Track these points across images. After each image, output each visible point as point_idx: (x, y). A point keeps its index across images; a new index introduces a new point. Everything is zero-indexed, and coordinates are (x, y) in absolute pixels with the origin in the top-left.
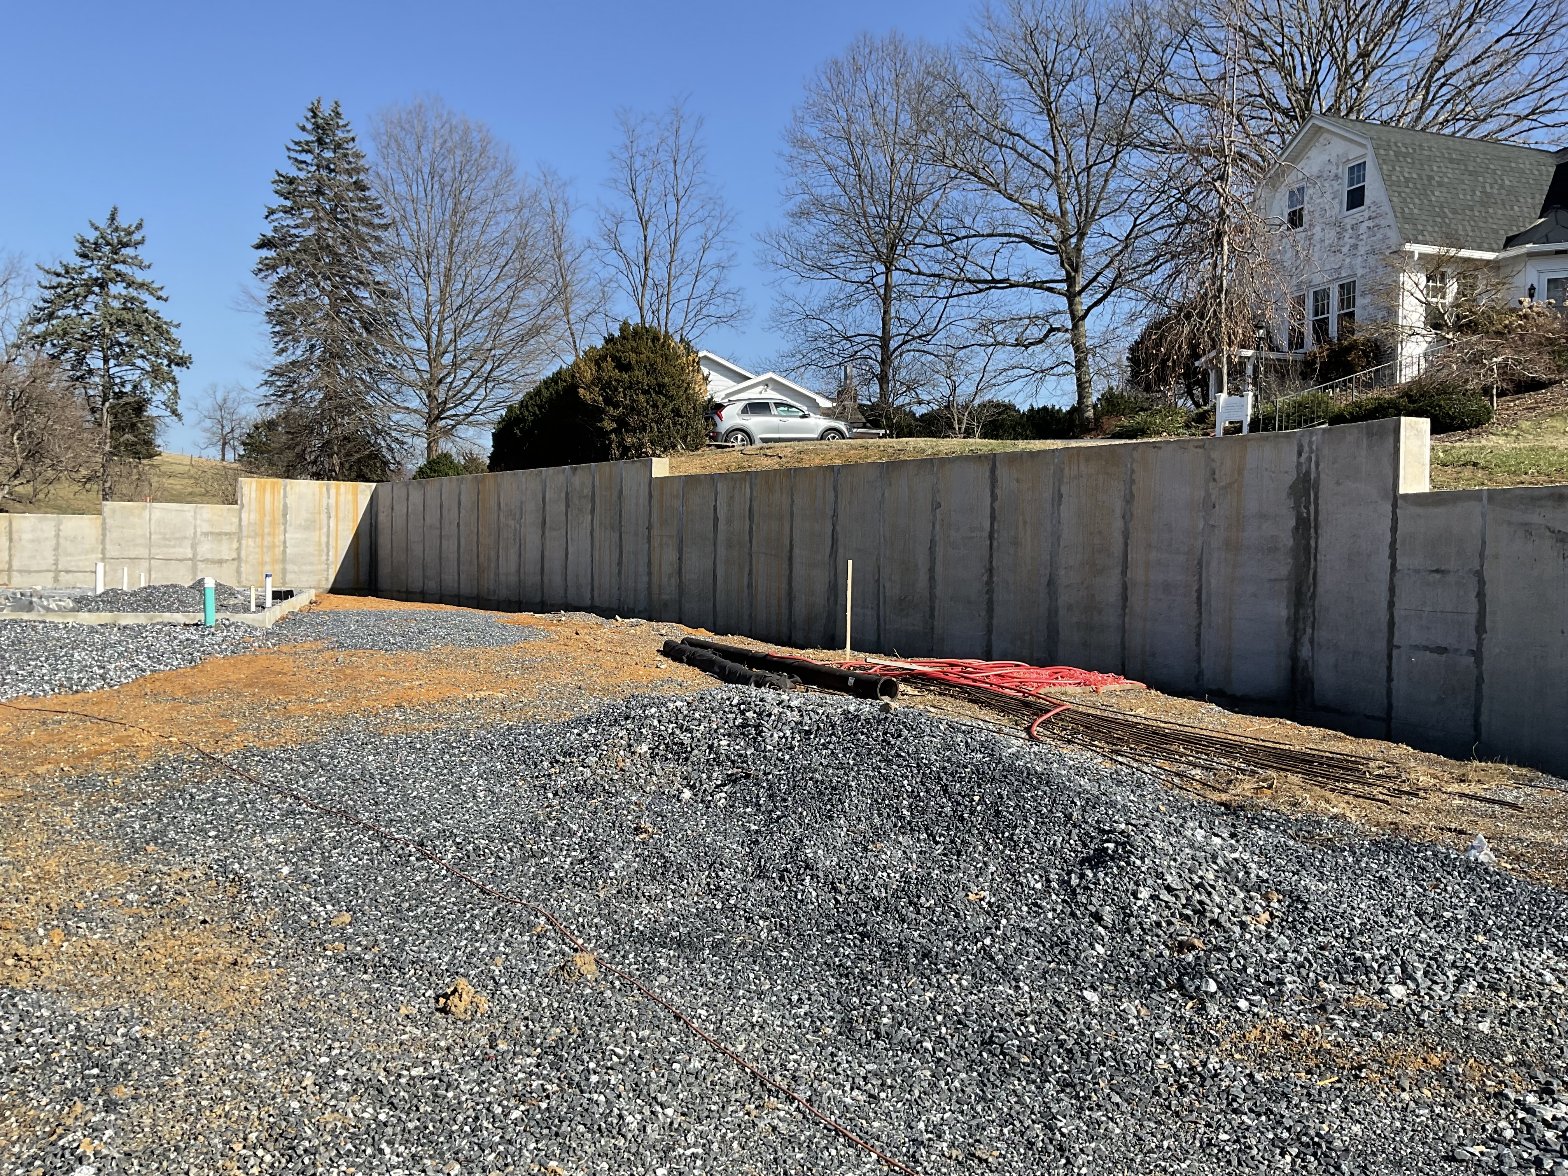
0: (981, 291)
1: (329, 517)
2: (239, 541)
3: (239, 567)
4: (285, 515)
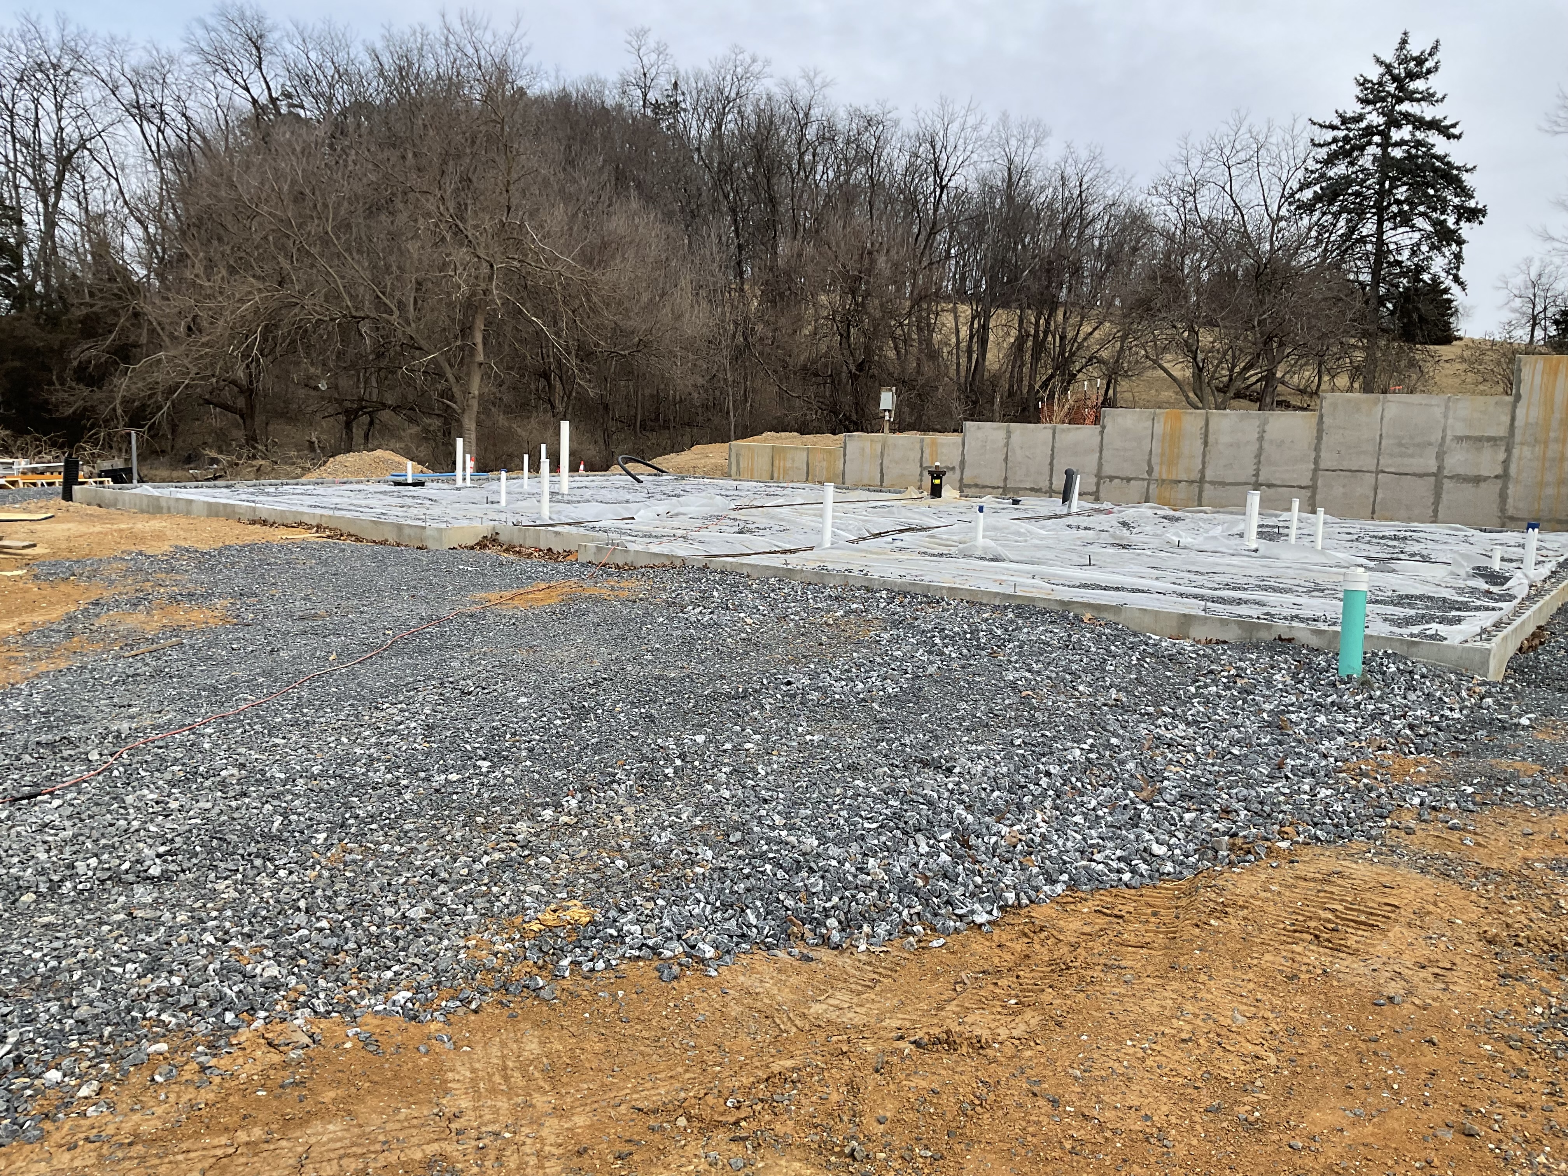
3: (1504, 488)
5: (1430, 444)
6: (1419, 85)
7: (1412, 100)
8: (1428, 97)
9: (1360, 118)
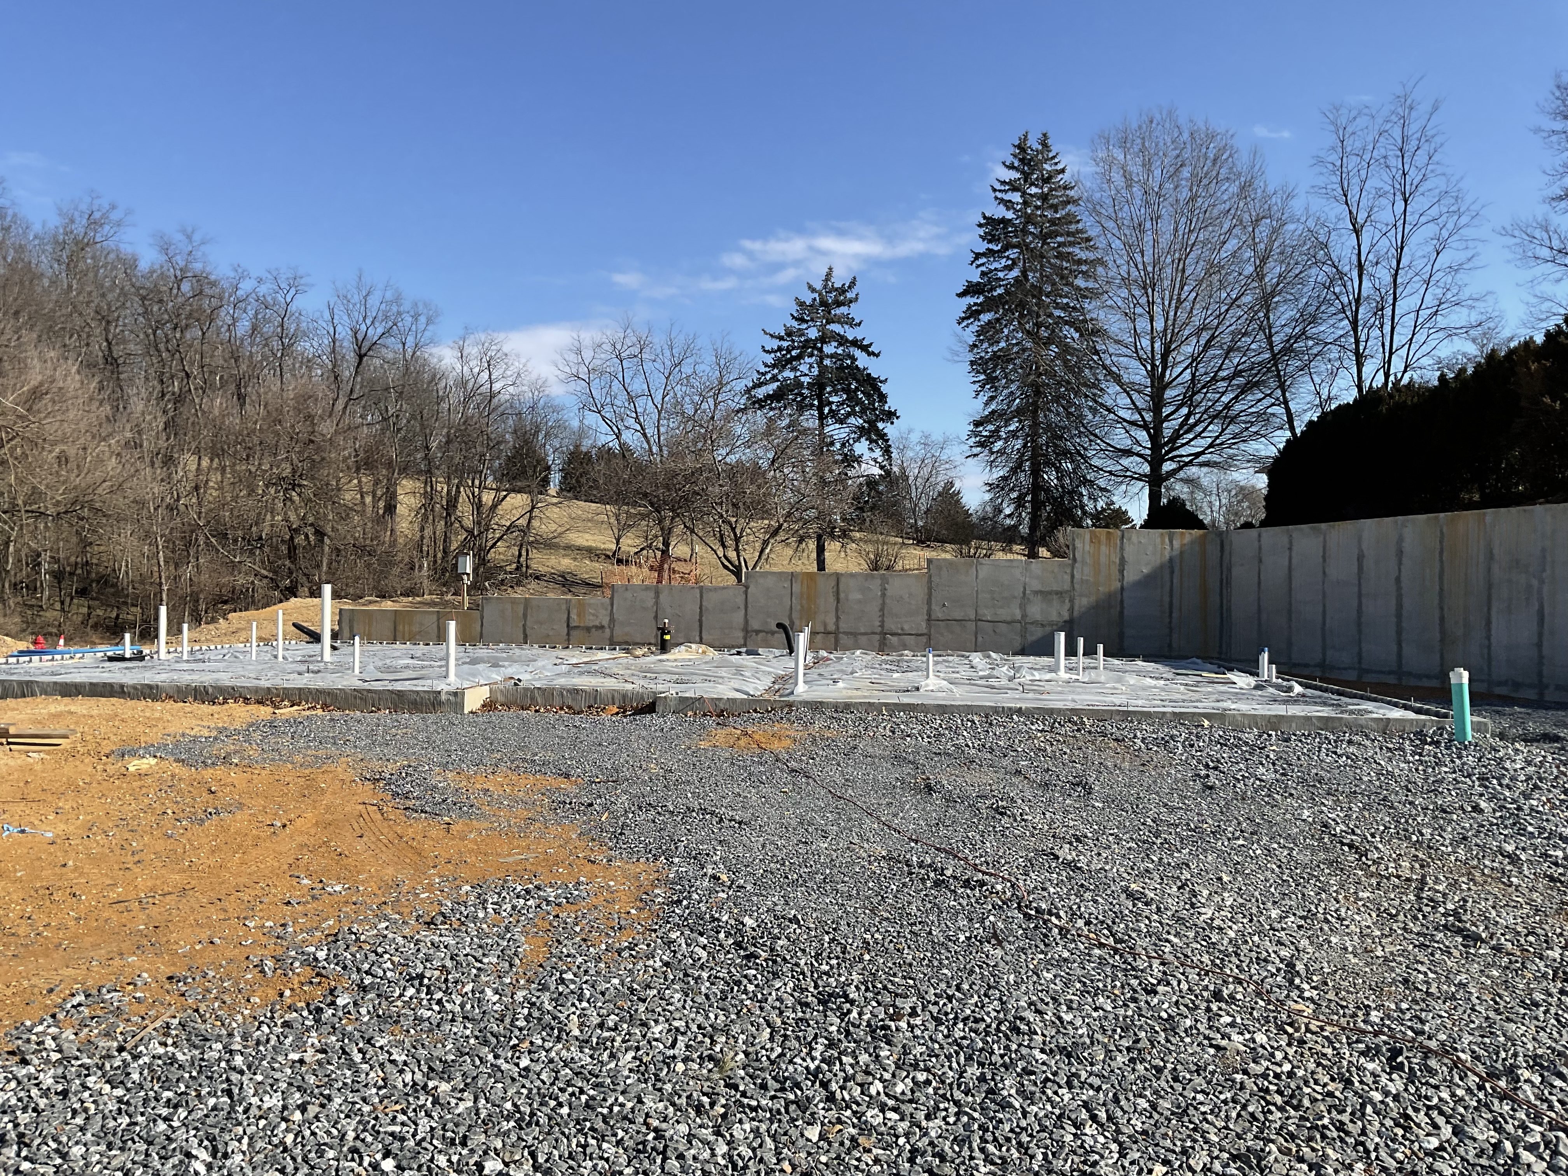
1: (1172, 572)
4: (1122, 570)
5: (1015, 597)
9: (799, 333)
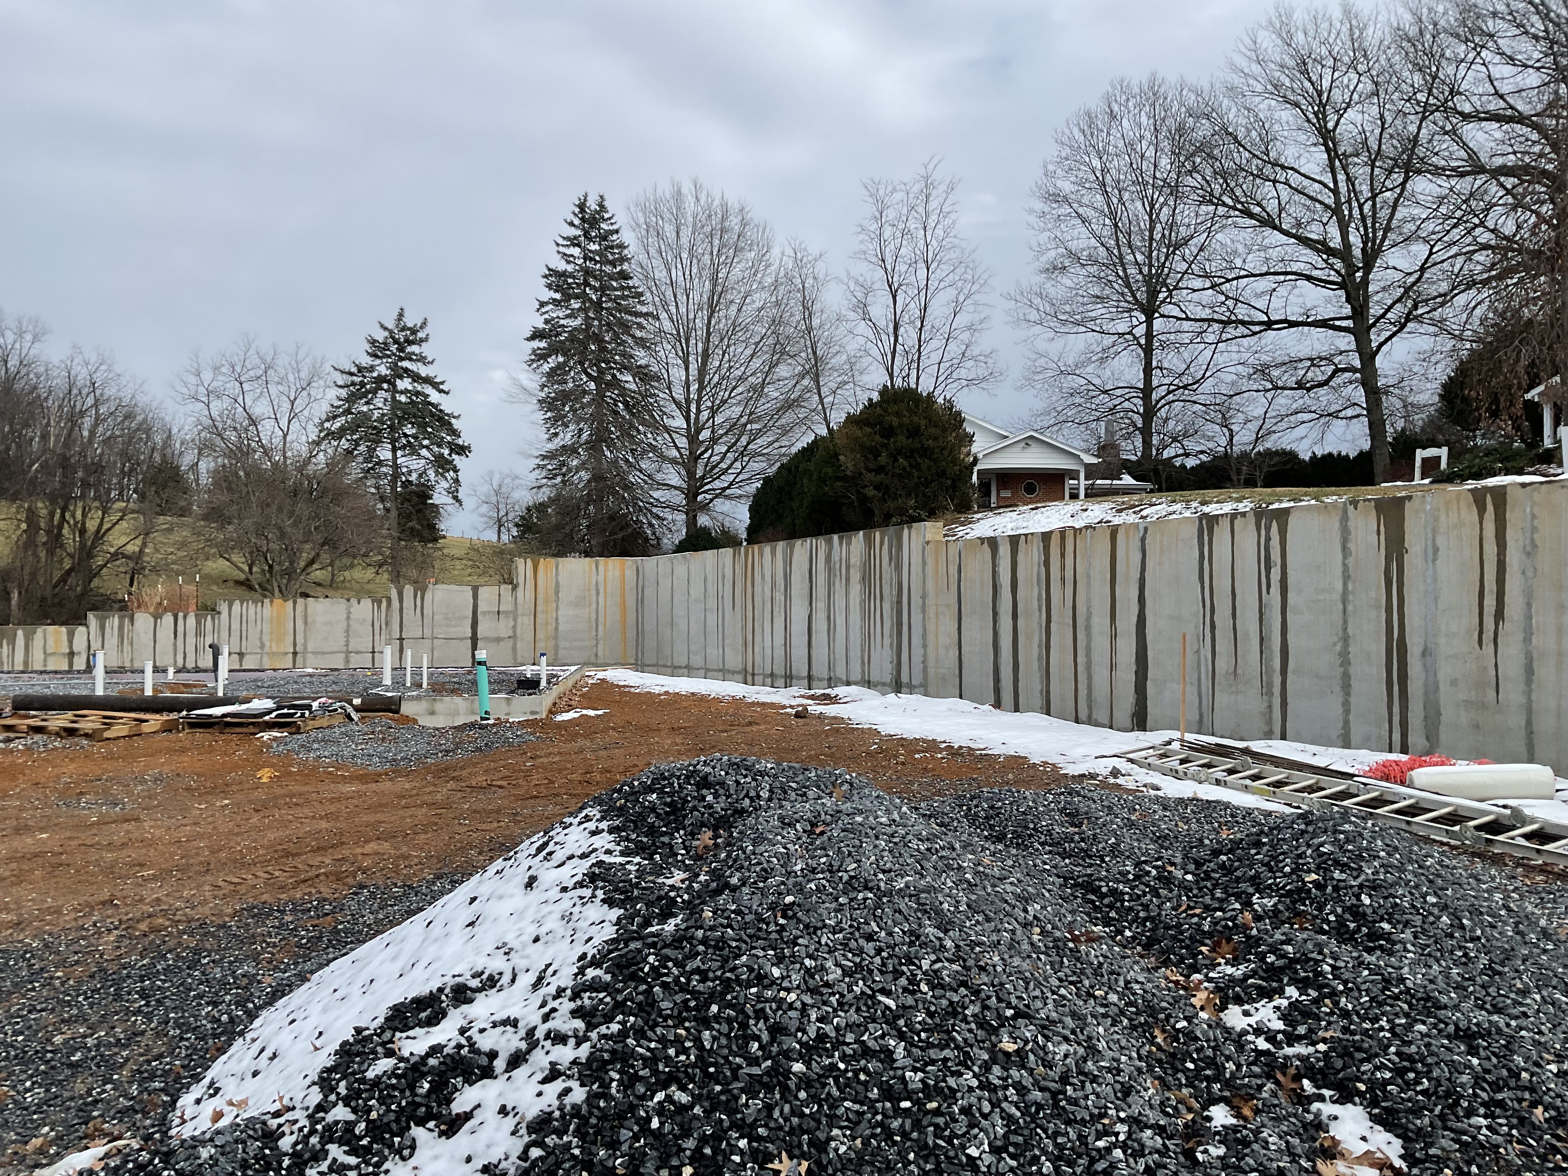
0: (1255, 333)
1: (598, 594)
2: (515, 620)
3: (515, 645)
4: (557, 593)
5: (466, 617)
6: (414, 349)
7: (411, 359)
8: (422, 359)
9: (372, 369)
